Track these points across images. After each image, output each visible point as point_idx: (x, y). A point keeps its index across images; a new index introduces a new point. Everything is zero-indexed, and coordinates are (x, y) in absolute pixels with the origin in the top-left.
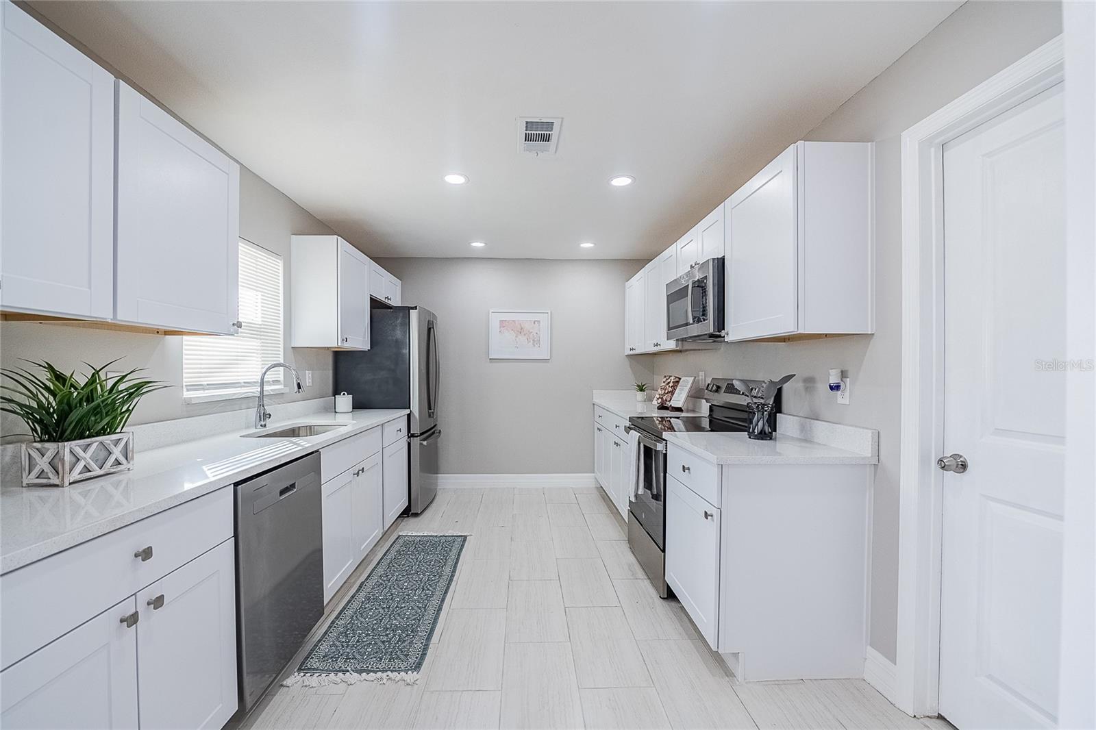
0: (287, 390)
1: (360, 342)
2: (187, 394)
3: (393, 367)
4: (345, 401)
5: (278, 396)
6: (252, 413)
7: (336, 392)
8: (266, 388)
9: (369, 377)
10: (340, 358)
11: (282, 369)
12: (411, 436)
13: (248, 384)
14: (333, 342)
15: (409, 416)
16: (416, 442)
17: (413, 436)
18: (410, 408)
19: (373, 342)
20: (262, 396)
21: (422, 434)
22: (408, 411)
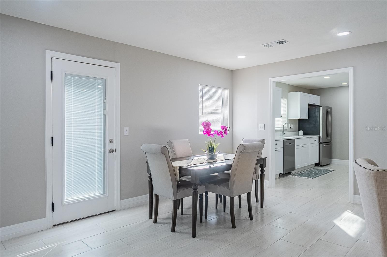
0: (287, 129)
1: (306, 117)
2: (276, 128)
3: (315, 123)
4: (301, 132)
5: (286, 130)
6: (281, 133)
7: (299, 130)
8: (284, 128)
9: (308, 126)
10: (300, 121)
11: (286, 124)
12: (320, 143)
13: (280, 127)
14: (298, 117)
15: (319, 137)
16: (321, 145)
17: (321, 143)
18: (319, 135)
19: (309, 116)
20: (283, 130)
21: (323, 143)
22: (319, 136)
